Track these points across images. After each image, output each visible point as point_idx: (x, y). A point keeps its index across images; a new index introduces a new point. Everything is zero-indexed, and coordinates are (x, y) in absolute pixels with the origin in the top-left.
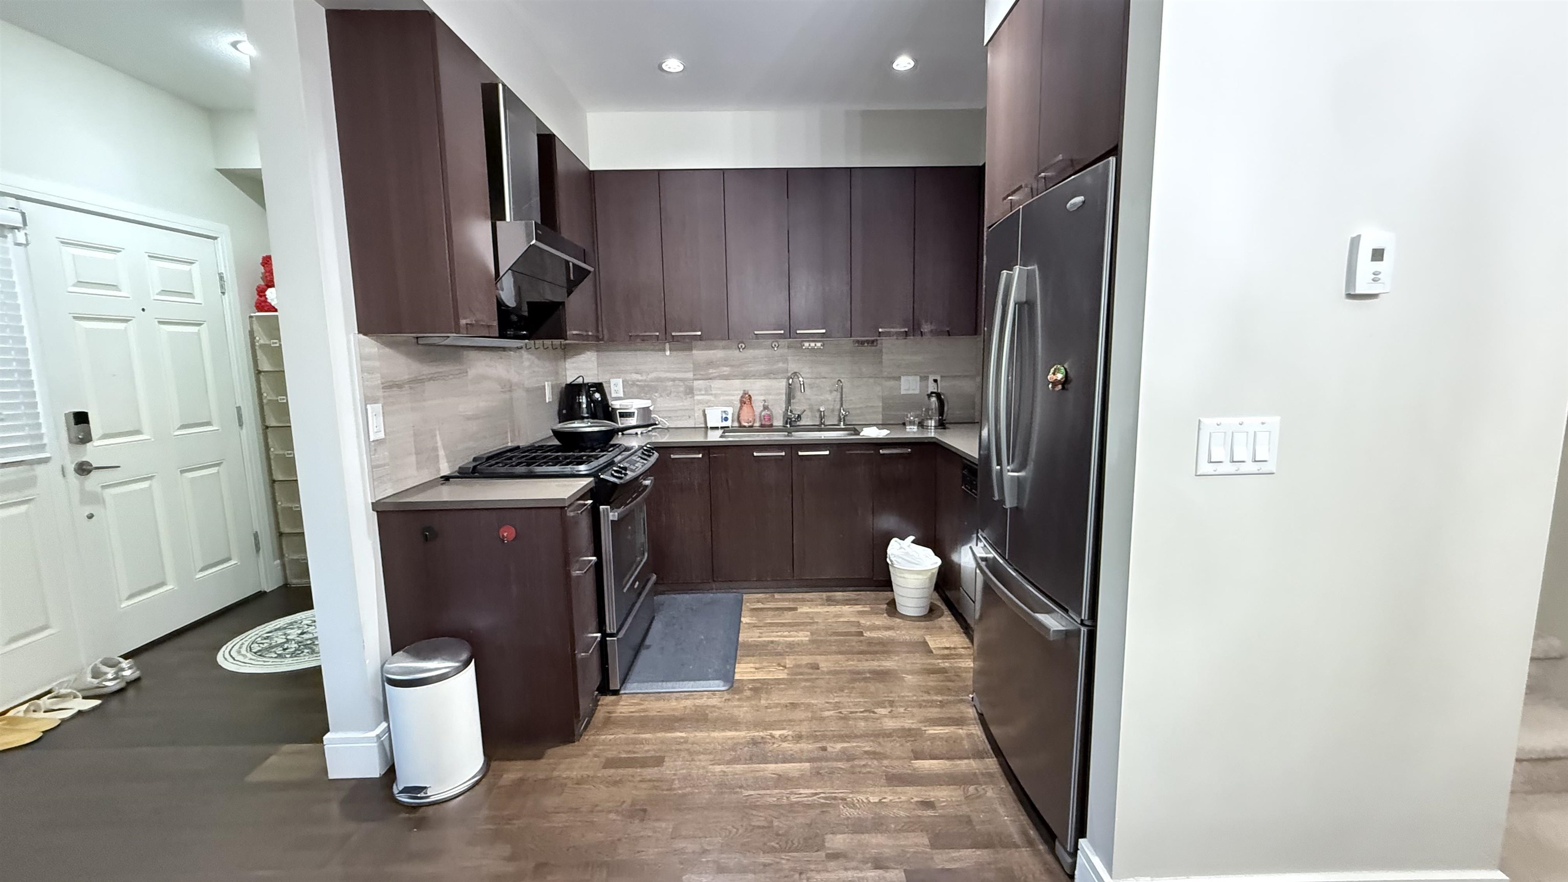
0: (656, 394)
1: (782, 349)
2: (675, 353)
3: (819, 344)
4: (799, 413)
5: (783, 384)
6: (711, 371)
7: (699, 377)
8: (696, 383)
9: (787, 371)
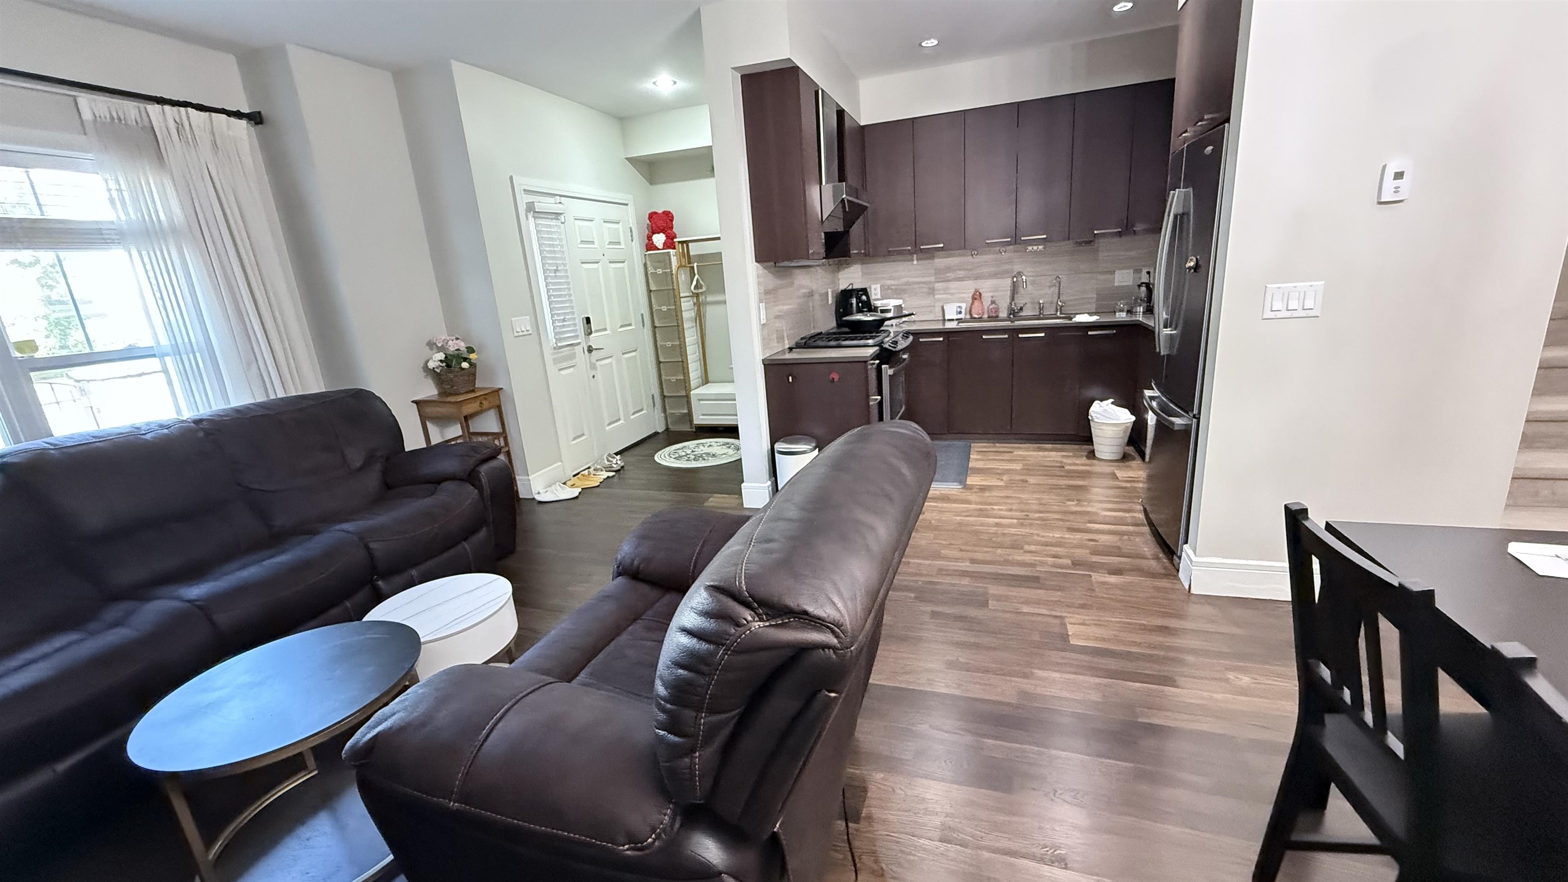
0: (906, 295)
1: (1009, 253)
2: (920, 262)
3: (1041, 247)
4: (1022, 305)
5: (1009, 281)
6: (948, 275)
7: (938, 280)
8: (937, 285)
9: (1012, 271)
